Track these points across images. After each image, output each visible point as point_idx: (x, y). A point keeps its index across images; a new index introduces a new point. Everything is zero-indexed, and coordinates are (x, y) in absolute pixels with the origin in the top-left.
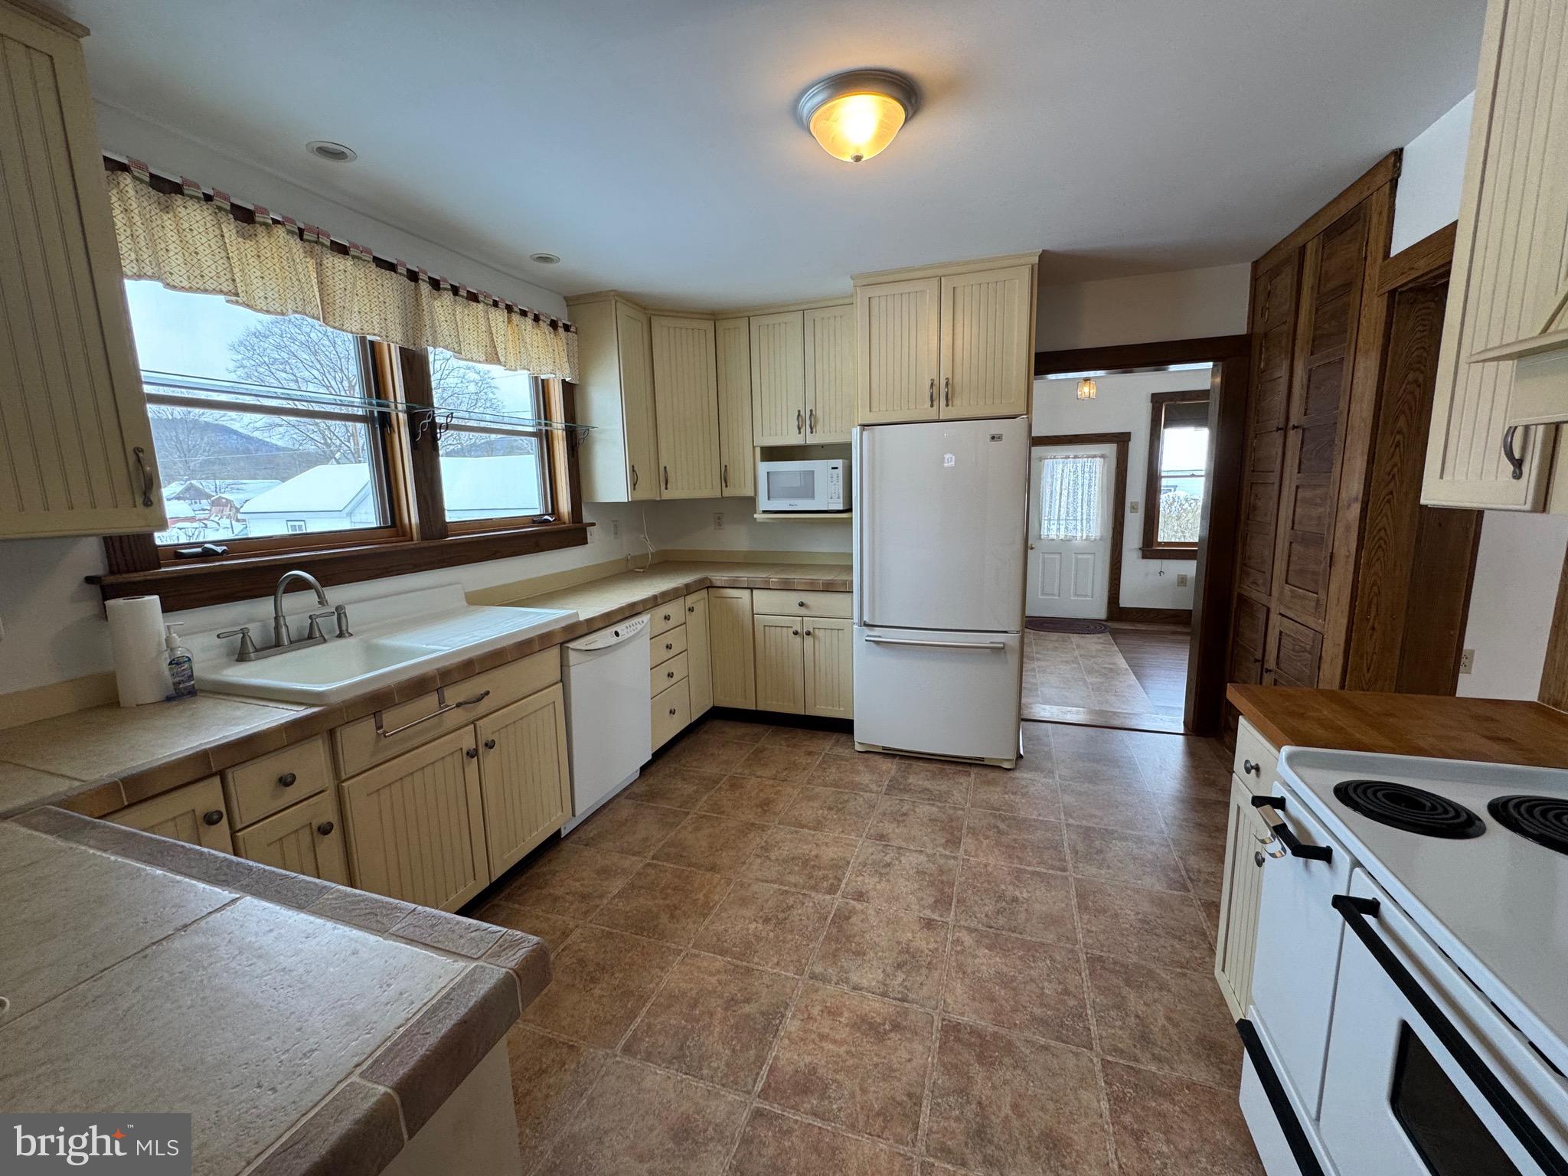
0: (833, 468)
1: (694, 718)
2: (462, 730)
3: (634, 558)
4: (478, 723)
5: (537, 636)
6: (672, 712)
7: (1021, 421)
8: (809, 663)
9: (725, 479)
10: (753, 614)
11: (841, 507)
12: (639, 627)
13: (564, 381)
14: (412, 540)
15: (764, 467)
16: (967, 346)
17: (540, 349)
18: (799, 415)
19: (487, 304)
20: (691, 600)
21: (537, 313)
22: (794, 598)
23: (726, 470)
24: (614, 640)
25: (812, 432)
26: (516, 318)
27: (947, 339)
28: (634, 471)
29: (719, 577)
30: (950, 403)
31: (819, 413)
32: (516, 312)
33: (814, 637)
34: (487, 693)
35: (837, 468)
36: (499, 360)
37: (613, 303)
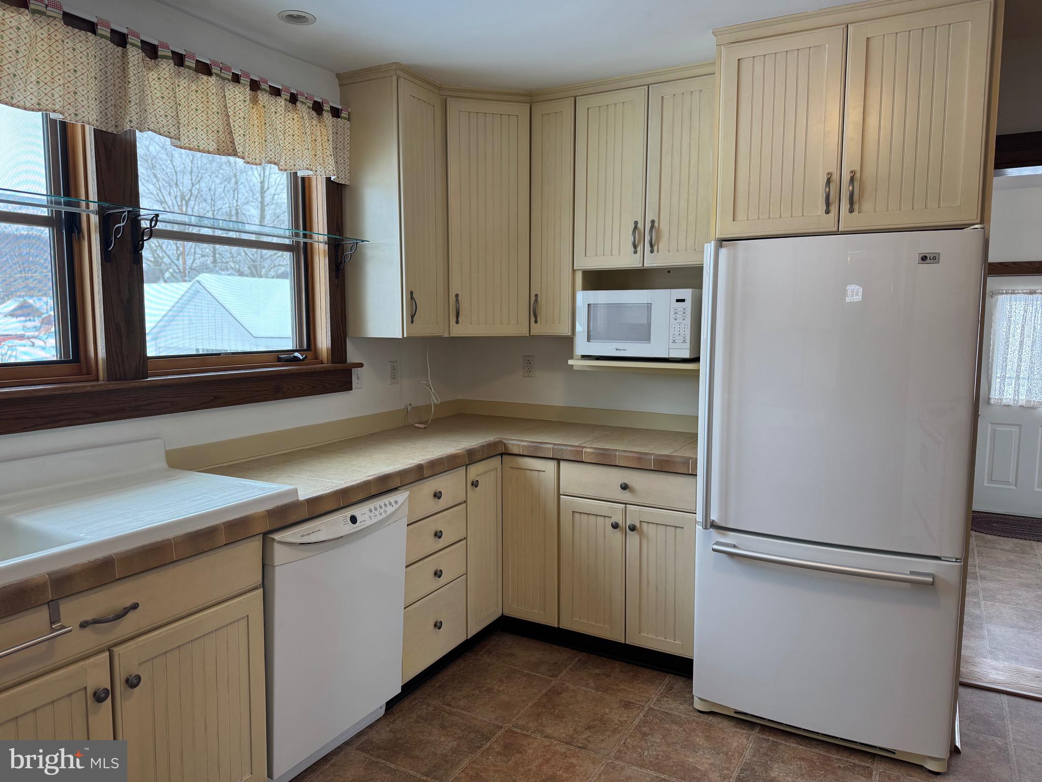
0: (678, 301)
1: (473, 631)
2: (87, 662)
3: (416, 409)
4: (116, 650)
5: (225, 524)
6: (438, 625)
7: (971, 235)
8: (633, 573)
9: (534, 313)
10: (559, 495)
11: (686, 354)
12: (390, 510)
13: (328, 179)
14: (98, 380)
15: (583, 298)
16: (886, 123)
17: (296, 137)
18: (636, 228)
19: (224, 79)
20: (475, 471)
21: (295, 92)
22: (616, 477)
23: (536, 300)
24: (349, 528)
25: (652, 252)
26: (263, 97)
27: (854, 115)
28: (412, 298)
29: (517, 441)
30: (856, 207)
31: (664, 226)
32: (265, 90)
33: (641, 533)
34: (135, 606)
35: (683, 301)
36: (235, 150)
37: (394, 79)
